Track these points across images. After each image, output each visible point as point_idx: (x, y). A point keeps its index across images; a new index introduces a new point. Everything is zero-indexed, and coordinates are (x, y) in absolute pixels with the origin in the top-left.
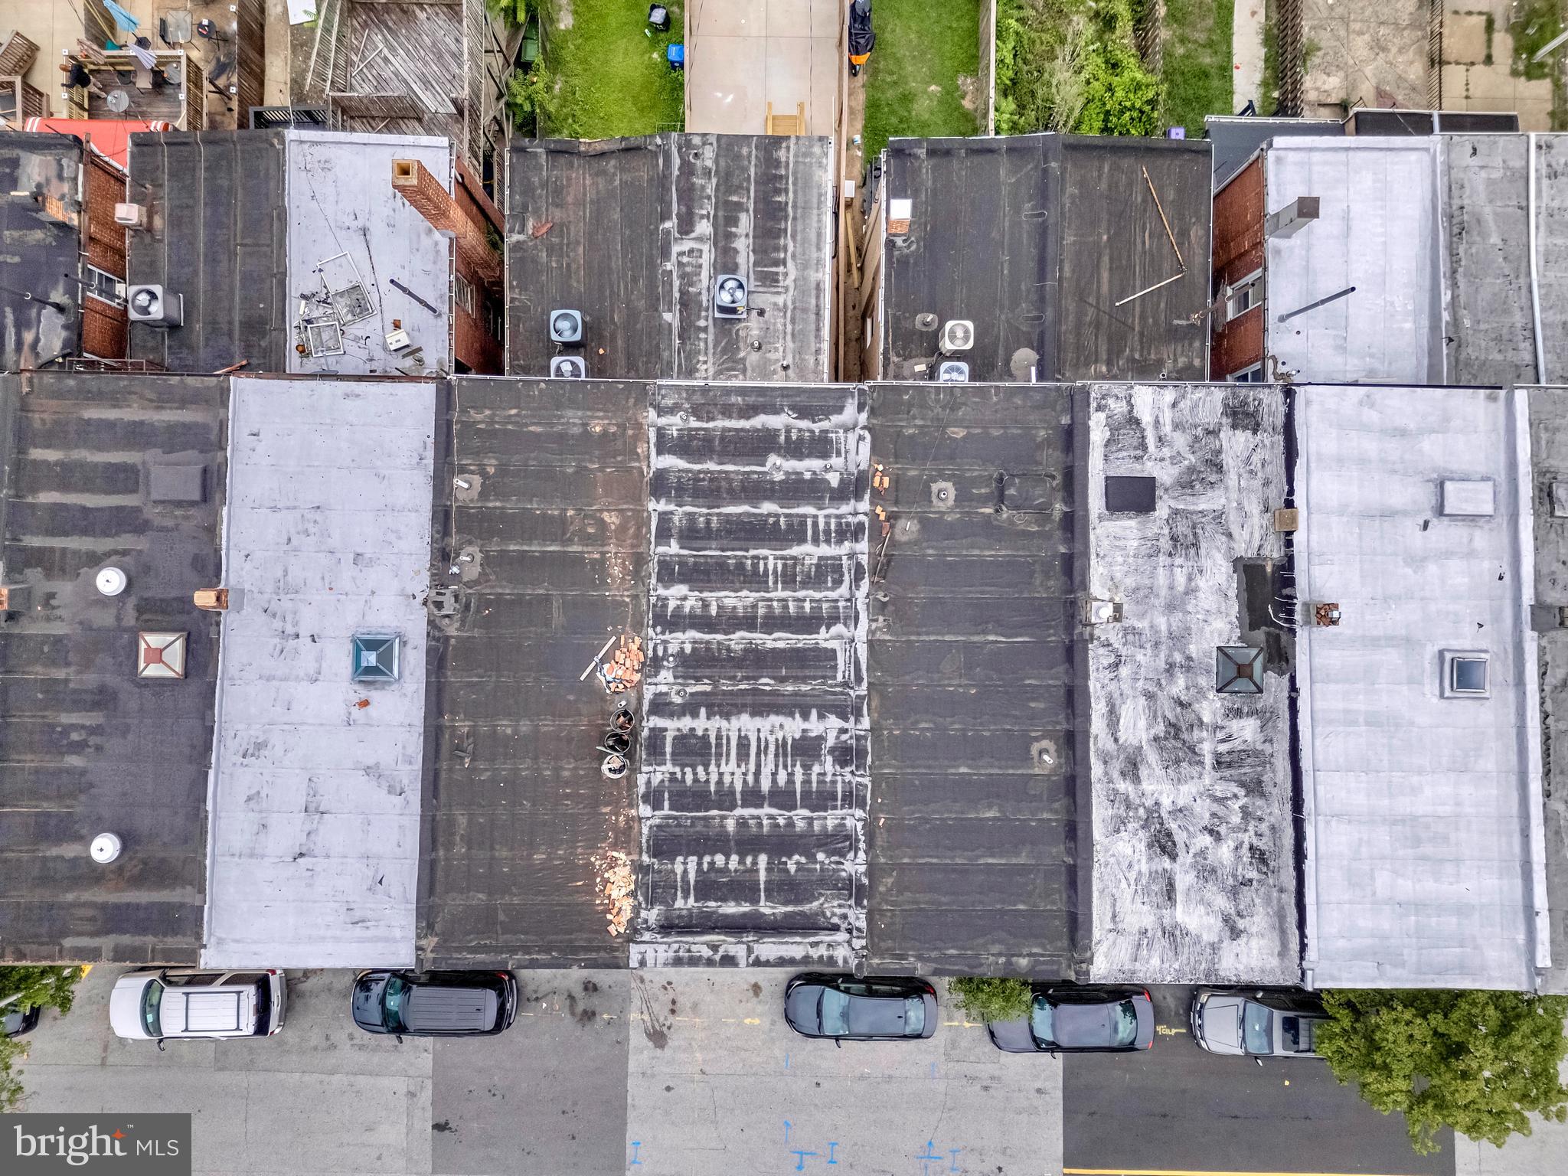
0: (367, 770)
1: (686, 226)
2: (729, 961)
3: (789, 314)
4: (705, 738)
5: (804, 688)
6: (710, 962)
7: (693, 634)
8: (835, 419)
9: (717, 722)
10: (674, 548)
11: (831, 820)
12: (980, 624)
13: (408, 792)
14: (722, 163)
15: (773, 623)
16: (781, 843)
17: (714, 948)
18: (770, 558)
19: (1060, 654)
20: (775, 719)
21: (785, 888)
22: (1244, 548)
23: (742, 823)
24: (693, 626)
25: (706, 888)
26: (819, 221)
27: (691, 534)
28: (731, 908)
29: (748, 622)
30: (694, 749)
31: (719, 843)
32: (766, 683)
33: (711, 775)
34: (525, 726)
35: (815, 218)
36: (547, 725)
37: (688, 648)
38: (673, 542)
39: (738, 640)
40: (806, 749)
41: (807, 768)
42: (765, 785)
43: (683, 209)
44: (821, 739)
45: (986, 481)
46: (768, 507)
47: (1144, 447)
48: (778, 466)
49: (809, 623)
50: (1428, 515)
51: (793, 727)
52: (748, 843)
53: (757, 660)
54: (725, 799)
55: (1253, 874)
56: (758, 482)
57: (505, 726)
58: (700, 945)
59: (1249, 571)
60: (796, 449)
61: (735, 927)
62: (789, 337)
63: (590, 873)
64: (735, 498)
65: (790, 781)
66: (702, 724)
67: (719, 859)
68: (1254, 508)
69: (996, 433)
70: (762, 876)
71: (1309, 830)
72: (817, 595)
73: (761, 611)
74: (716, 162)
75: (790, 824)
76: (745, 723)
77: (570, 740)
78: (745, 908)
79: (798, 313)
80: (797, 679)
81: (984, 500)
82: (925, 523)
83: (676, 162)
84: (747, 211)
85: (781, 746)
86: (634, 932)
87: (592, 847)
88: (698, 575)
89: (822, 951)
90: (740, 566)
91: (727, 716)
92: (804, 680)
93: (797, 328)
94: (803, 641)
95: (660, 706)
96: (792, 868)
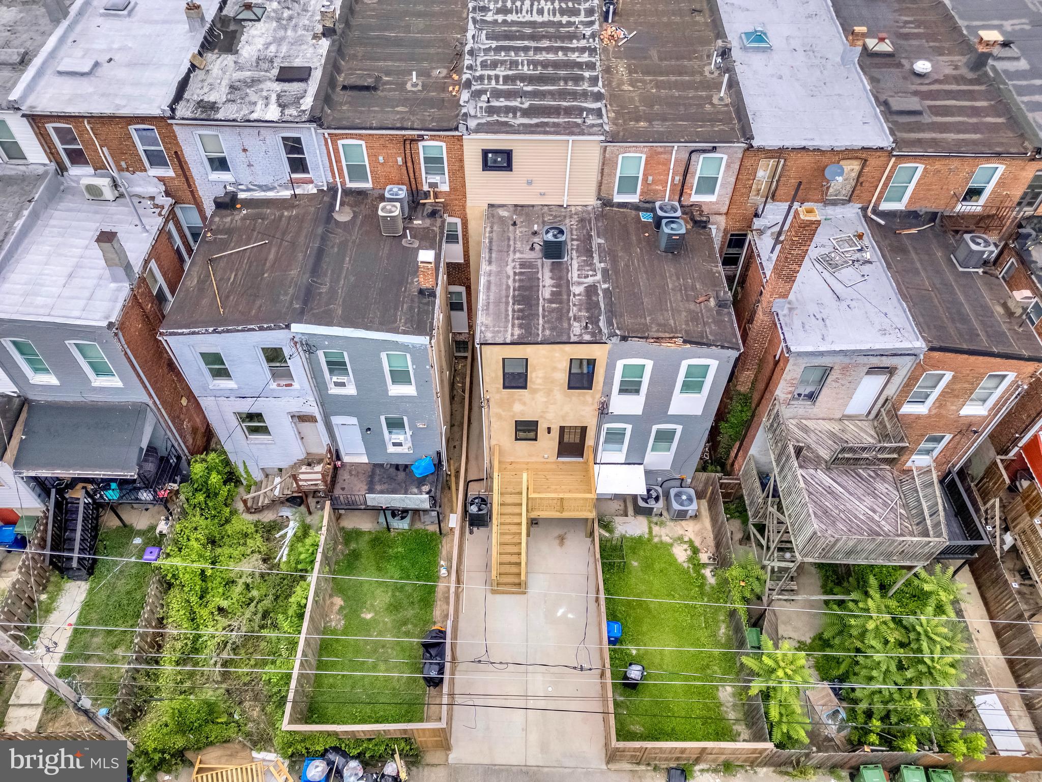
1: (591, 290)
3: (512, 249)
4: (562, 15)
9: (555, 19)
10: (587, 74)
12: (399, 40)
14: (565, 325)
15: (524, 49)
18: (526, 70)
20: (522, 20)
24: (572, 48)
26: (488, 296)
27: (576, 79)
29: (539, 50)
30: (568, 12)
32: (528, 30)
33: (558, 5)
34: (665, 19)
35: (492, 297)
36: (652, 19)
37: (574, 41)
38: (587, 76)
39: (545, 44)
40: (504, 11)
41: (504, 6)
43: (594, 298)
44: (496, 14)
46: (528, 88)
48: (521, 103)
49: (502, 49)
51: (512, 17)
53: (533, 38)
56: (534, 98)
57: (676, 19)
60: (509, 110)
62: (512, 238)
64: (549, 92)
66: (564, 19)
73: (531, 53)
74: (570, 325)
76: (539, 19)
79: (505, 249)
80: (510, 31)
83: (602, 324)
84: (544, 299)
85: (519, 12)
88: (571, 65)
90: (545, 68)
91: (550, 21)
92: (505, 31)
93: (506, 243)
94: (506, 43)
95: (589, 24)
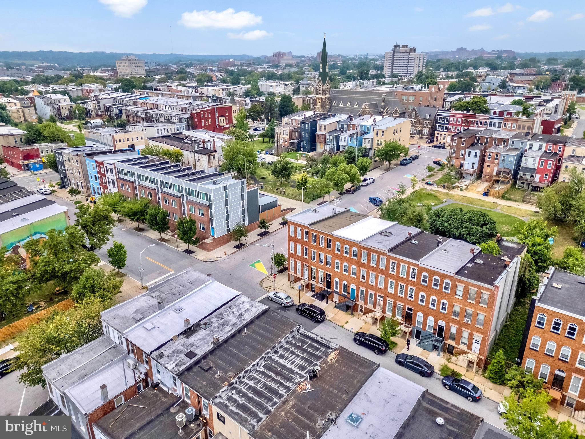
0: (370, 402)
2: (321, 338)
4: (298, 368)
5: (273, 365)
6: (325, 339)
7: (285, 384)
8: (222, 401)
9: (293, 369)
10: (275, 400)
11: (287, 346)
12: (235, 354)
13: (364, 393)
15: (269, 377)
16: (299, 348)
17: (322, 341)
18: (259, 387)
19: (228, 343)
20: (283, 363)
21: (304, 342)
22: (185, 339)
23: (303, 354)
24: (284, 385)
25: (317, 349)
27: (270, 400)
28: (315, 345)
29: (273, 379)
30: (302, 368)
31: (309, 353)
32: (279, 369)
33: (303, 363)
34: (331, 389)
36: (327, 387)
37: (288, 382)
38: (274, 400)
39: (278, 378)
40: (282, 357)
41: (284, 354)
42: (294, 356)
44: (278, 357)
45: (209, 373)
46: (250, 395)
47: (180, 361)
48: (241, 401)
49: (263, 373)
50: (156, 328)
51: (281, 361)
52: (305, 351)
53: (277, 373)
54: (303, 358)
55: (233, 306)
56: (248, 400)
57: (335, 391)
58: (325, 342)
59: (188, 337)
60: (235, 401)
61: (317, 341)
63: (336, 362)
64: (255, 401)
65: (289, 354)
66: (297, 370)
67: (311, 351)
68: (176, 344)
69: (199, 379)
70: (306, 346)
71: (221, 305)
72: (257, 376)
73: (269, 380)
75: (295, 349)
76: (289, 366)
77: (324, 382)
78: (313, 343)
80: (273, 367)
81: (213, 370)
82: (226, 373)
85: (286, 359)
86: (335, 349)
87: (333, 365)
88: (276, 393)
89: (305, 331)
90: (266, 389)
91: (291, 369)
92: (272, 366)
94: (266, 371)
95: (302, 377)
96: (300, 344)
